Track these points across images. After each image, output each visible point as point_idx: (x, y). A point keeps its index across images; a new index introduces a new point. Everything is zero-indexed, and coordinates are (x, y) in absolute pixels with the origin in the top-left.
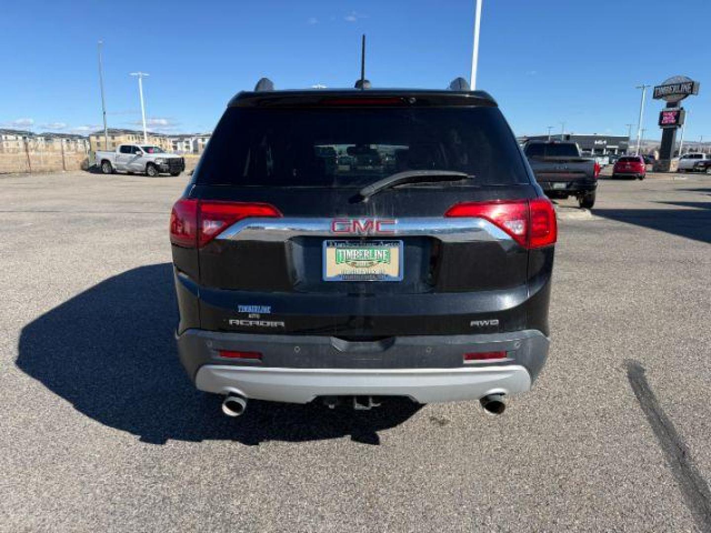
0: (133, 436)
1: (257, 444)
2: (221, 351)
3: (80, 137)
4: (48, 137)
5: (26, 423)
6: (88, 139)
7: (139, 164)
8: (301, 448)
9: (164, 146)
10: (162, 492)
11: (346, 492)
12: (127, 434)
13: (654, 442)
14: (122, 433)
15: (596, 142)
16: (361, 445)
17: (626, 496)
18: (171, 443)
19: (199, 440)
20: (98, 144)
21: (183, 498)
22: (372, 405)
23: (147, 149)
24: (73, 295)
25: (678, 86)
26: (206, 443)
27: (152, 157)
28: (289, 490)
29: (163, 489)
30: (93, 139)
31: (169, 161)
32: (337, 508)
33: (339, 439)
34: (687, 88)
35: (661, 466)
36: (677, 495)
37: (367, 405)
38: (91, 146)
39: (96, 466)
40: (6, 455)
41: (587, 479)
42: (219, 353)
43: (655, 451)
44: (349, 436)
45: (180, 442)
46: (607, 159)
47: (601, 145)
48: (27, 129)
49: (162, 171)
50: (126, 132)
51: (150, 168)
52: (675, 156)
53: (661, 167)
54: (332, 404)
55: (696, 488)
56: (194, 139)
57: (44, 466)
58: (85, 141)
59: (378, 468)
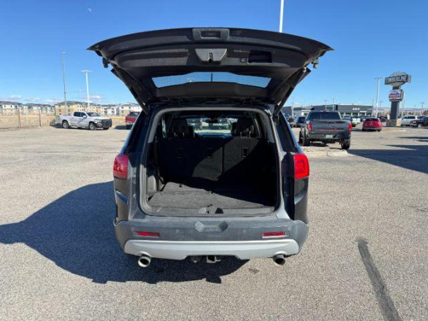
0: (88, 279)
1: (155, 283)
2: (138, 232)
3: (49, 106)
4: (30, 106)
5: (30, 273)
6: (54, 107)
7: (85, 122)
8: (179, 285)
9: (99, 111)
10: (106, 308)
11: (203, 308)
12: (85, 278)
13: (368, 281)
14: (83, 277)
15: (353, 109)
16: (211, 284)
17: (350, 309)
18: (109, 283)
19: (124, 281)
20: (60, 110)
21: (117, 311)
22: (216, 260)
23: (90, 114)
24: (50, 202)
25: (399, 78)
26: (128, 283)
27: (92, 119)
28: (173, 307)
29: (106, 307)
30: (57, 107)
31: (103, 121)
32: (198, 316)
33: (200, 280)
34: (404, 78)
35: (370, 294)
36: (377, 309)
37: (213, 260)
38: (55, 111)
39: (69, 295)
40: (20, 289)
41: (330, 301)
42: (136, 233)
43: (368, 286)
44: (205, 279)
45: (114, 282)
46: (359, 119)
47: (356, 111)
48: (17, 101)
49: (99, 127)
50: (77, 103)
51: (91, 125)
52: (399, 117)
53: (391, 124)
54: (195, 260)
55: (388, 305)
56: (117, 107)
57: (42, 295)
58: (52, 108)
59: (220, 296)
